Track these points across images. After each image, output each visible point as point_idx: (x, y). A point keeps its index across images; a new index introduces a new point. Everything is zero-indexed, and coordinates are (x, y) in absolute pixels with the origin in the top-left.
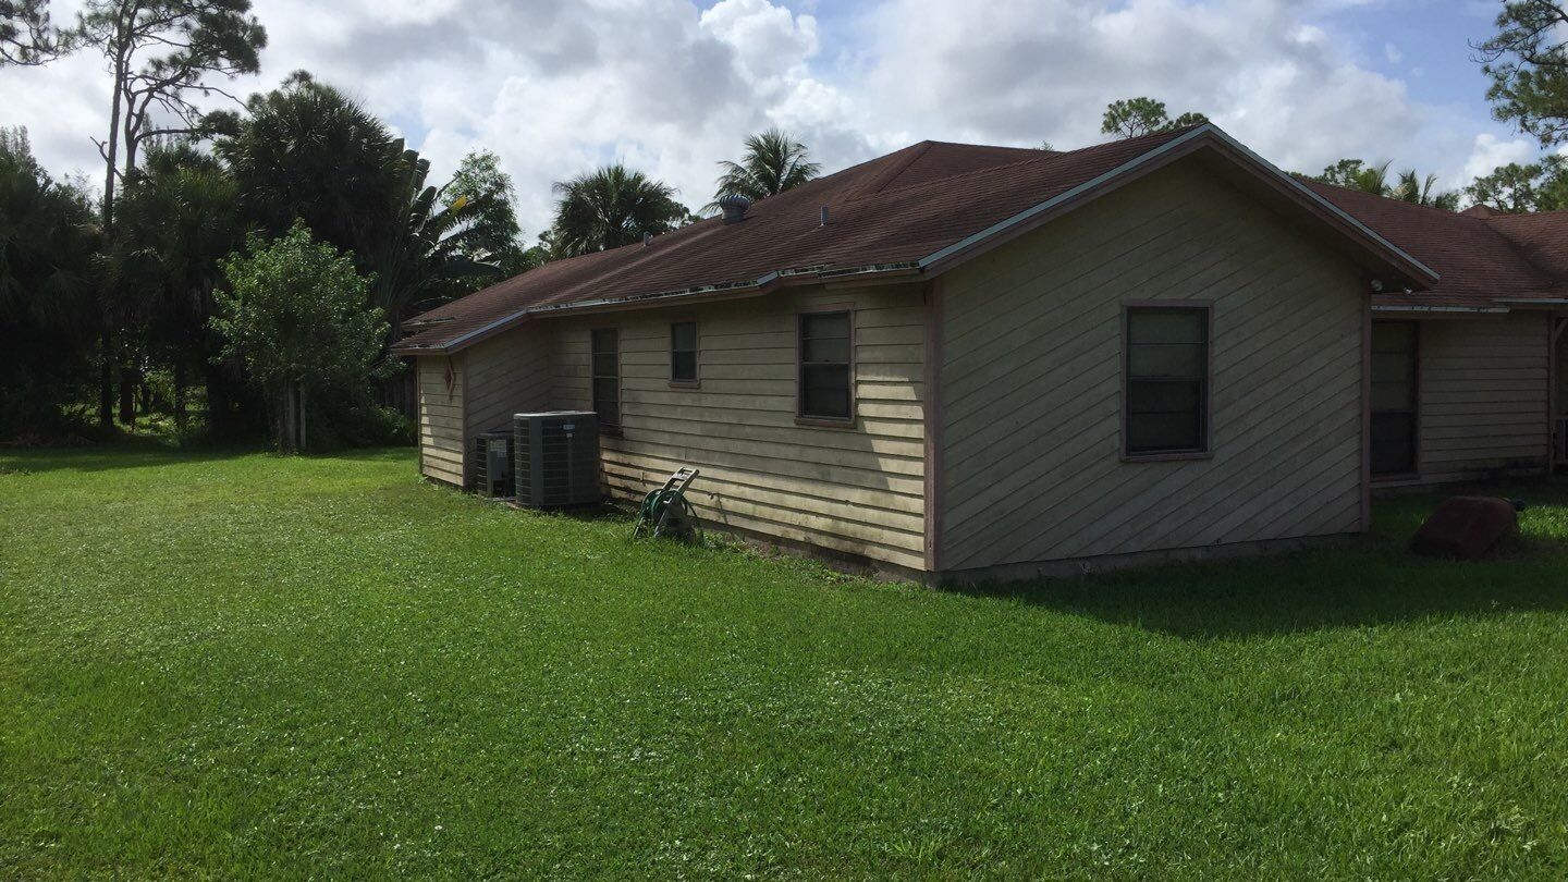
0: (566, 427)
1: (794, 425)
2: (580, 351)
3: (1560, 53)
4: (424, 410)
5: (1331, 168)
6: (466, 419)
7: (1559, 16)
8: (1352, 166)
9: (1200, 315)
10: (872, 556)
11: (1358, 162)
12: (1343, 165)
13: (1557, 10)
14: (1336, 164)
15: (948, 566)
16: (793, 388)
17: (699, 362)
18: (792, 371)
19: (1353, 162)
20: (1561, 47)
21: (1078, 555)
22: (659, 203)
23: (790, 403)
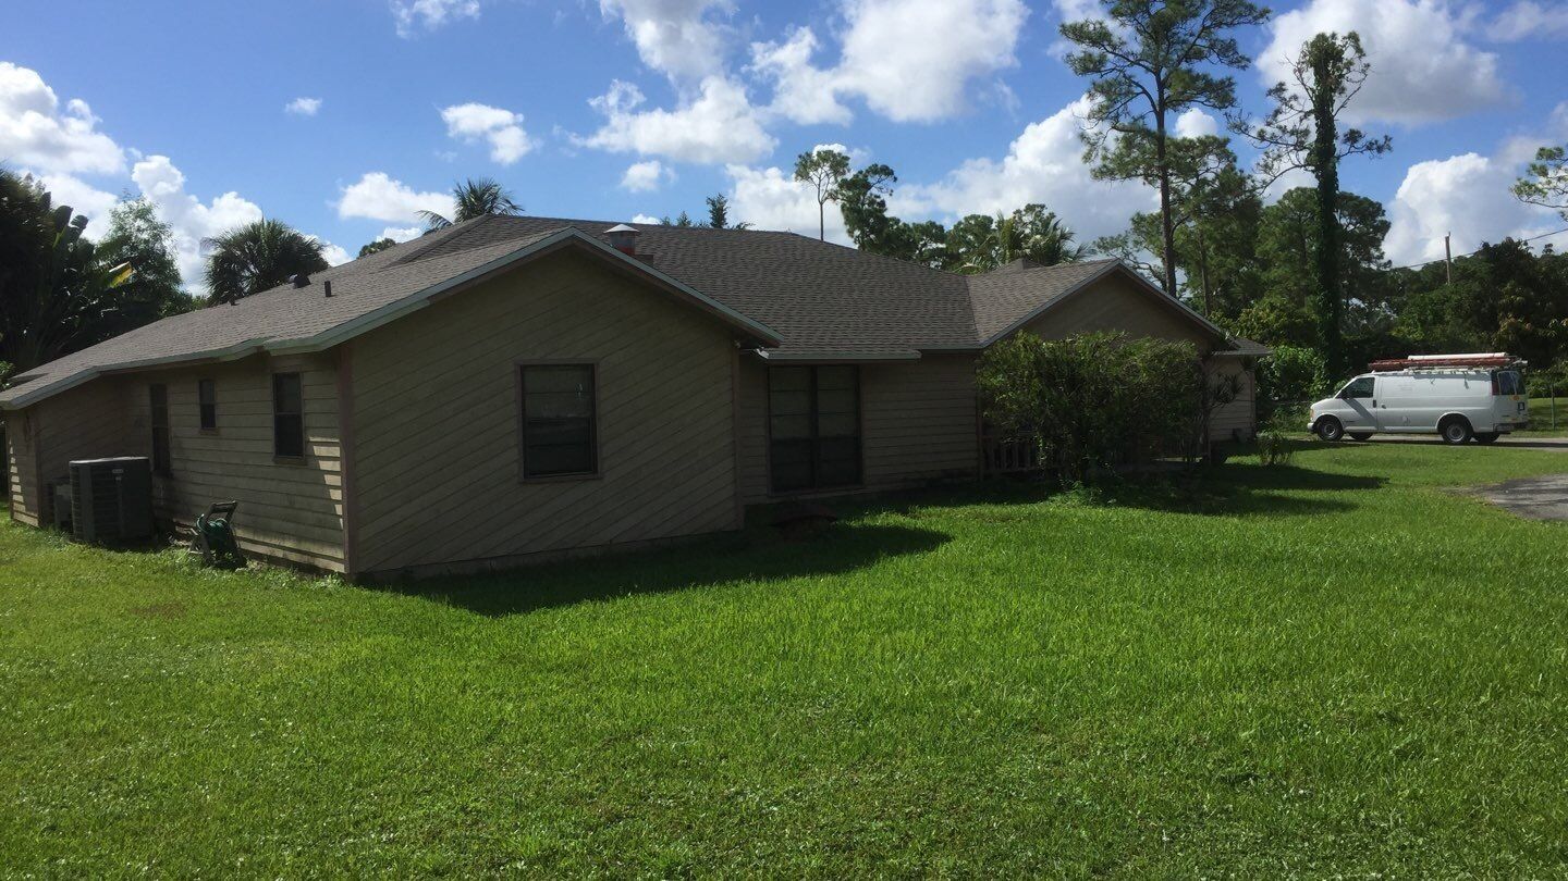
0: (114, 471)
1: (273, 464)
2: (143, 401)
3: (1141, 122)
4: (13, 460)
5: (1018, 212)
6: (39, 466)
7: (1140, 90)
8: (1037, 209)
9: (589, 369)
10: (320, 565)
11: (1043, 207)
12: (1030, 208)
13: (1138, 85)
14: (1023, 208)
15: (363, 569)
16: (271, 434)
17: (217, 412)
18: (270, 420)
19: (1038, 206)
20: (1142, 117)
21: (484, 556)
22: (310, 257)
23: (269, 447)
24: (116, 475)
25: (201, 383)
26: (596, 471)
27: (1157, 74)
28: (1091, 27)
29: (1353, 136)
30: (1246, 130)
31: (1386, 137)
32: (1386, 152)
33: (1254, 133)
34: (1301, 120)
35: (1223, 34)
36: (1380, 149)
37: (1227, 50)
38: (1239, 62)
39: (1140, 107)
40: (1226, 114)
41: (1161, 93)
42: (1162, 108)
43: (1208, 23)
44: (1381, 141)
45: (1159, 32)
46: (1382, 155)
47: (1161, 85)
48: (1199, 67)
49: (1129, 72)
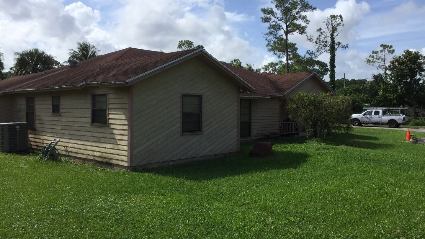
0: (17, 127)
1: (90, 126)
2: (22, 104)
3: (281, 37)
7: (281, 28)
8: (237, 61)
9: (200, 97)
10: (113, 163)
12: (235, 60)
13: (281, 26)
14: (233, 60)
15: (134, 165)
16: (90, 115)
17: (61, 108)
18: (90, 111)
20: (282, 35)
21: (169, 160)
22: (50, 60)
23: (89, 120)
24: (17, 129)
25: (53, 98)
26: (201, 131)
27: (286, 24)
28: (269, 9)
29: (339, 44)
30: (312, 40)
31: (347, 44)
32: (347, 48)
33: (314, 41)
34: (325, 38)
35: (303, 14)
36: (345, 47)
37: (304, 18)
38: (307, 22)
39: (281, 32)
40: (307, 36)
41: (287, 29)
42: (287, 33)
43: (300, 11)
44: (346, 45)
45: (286, 12)
46: (346, 49)
47: (287, 27)
48: (297, 22)
49: (278, 22)
